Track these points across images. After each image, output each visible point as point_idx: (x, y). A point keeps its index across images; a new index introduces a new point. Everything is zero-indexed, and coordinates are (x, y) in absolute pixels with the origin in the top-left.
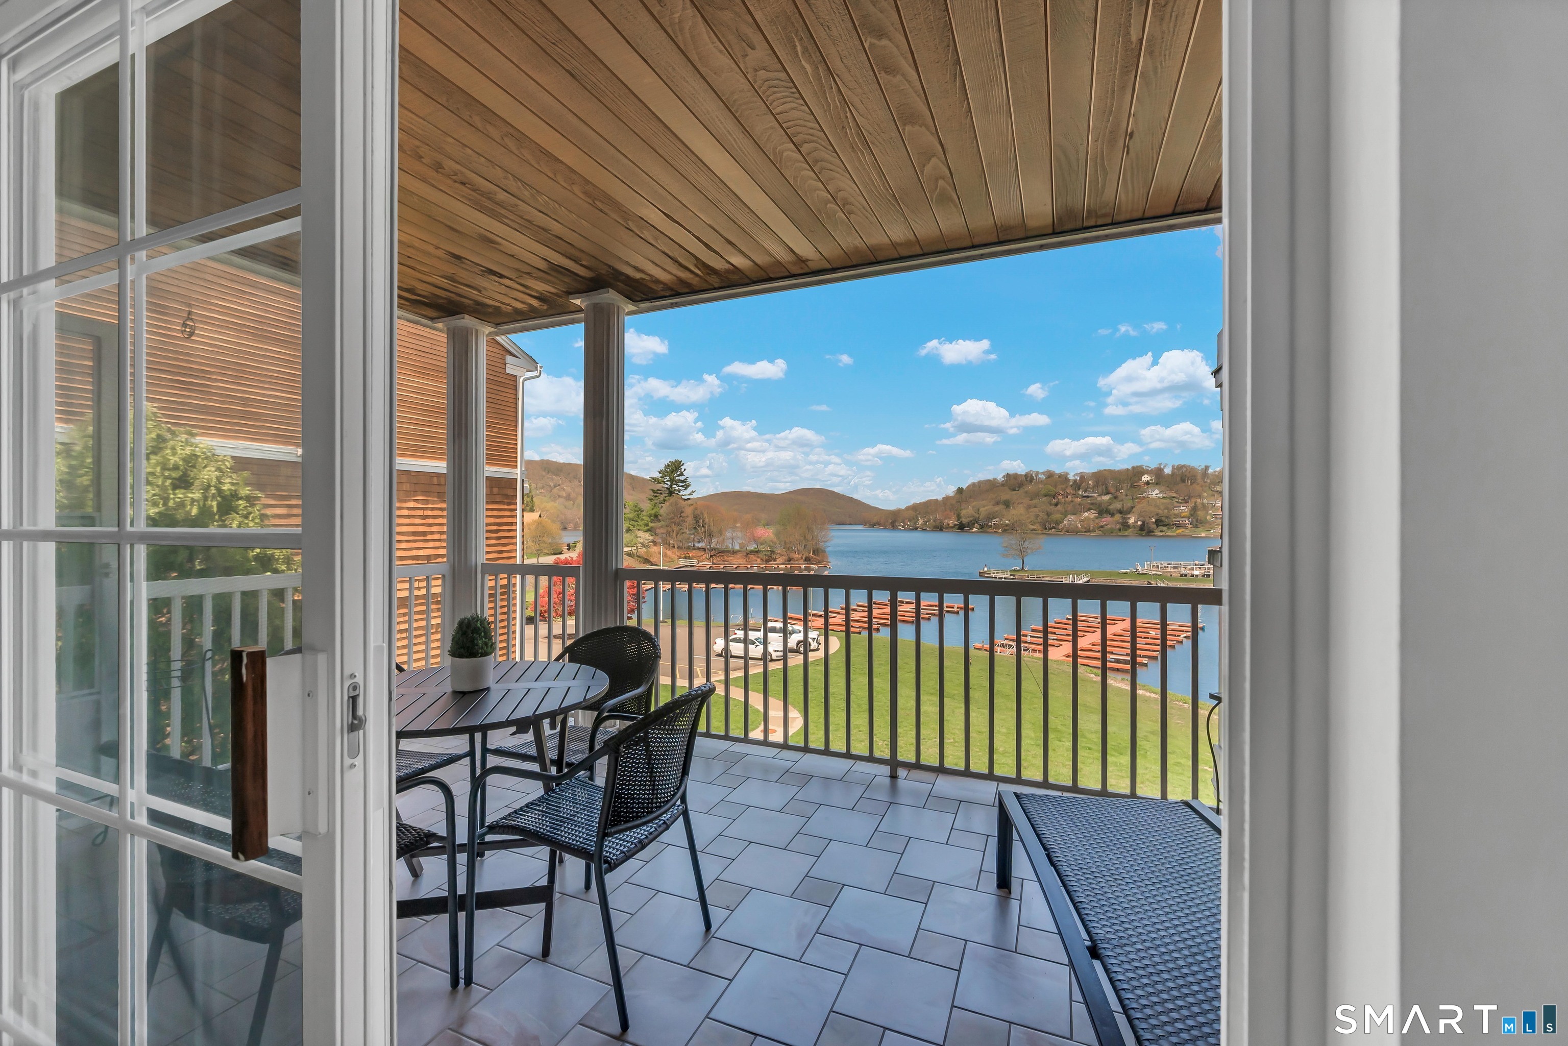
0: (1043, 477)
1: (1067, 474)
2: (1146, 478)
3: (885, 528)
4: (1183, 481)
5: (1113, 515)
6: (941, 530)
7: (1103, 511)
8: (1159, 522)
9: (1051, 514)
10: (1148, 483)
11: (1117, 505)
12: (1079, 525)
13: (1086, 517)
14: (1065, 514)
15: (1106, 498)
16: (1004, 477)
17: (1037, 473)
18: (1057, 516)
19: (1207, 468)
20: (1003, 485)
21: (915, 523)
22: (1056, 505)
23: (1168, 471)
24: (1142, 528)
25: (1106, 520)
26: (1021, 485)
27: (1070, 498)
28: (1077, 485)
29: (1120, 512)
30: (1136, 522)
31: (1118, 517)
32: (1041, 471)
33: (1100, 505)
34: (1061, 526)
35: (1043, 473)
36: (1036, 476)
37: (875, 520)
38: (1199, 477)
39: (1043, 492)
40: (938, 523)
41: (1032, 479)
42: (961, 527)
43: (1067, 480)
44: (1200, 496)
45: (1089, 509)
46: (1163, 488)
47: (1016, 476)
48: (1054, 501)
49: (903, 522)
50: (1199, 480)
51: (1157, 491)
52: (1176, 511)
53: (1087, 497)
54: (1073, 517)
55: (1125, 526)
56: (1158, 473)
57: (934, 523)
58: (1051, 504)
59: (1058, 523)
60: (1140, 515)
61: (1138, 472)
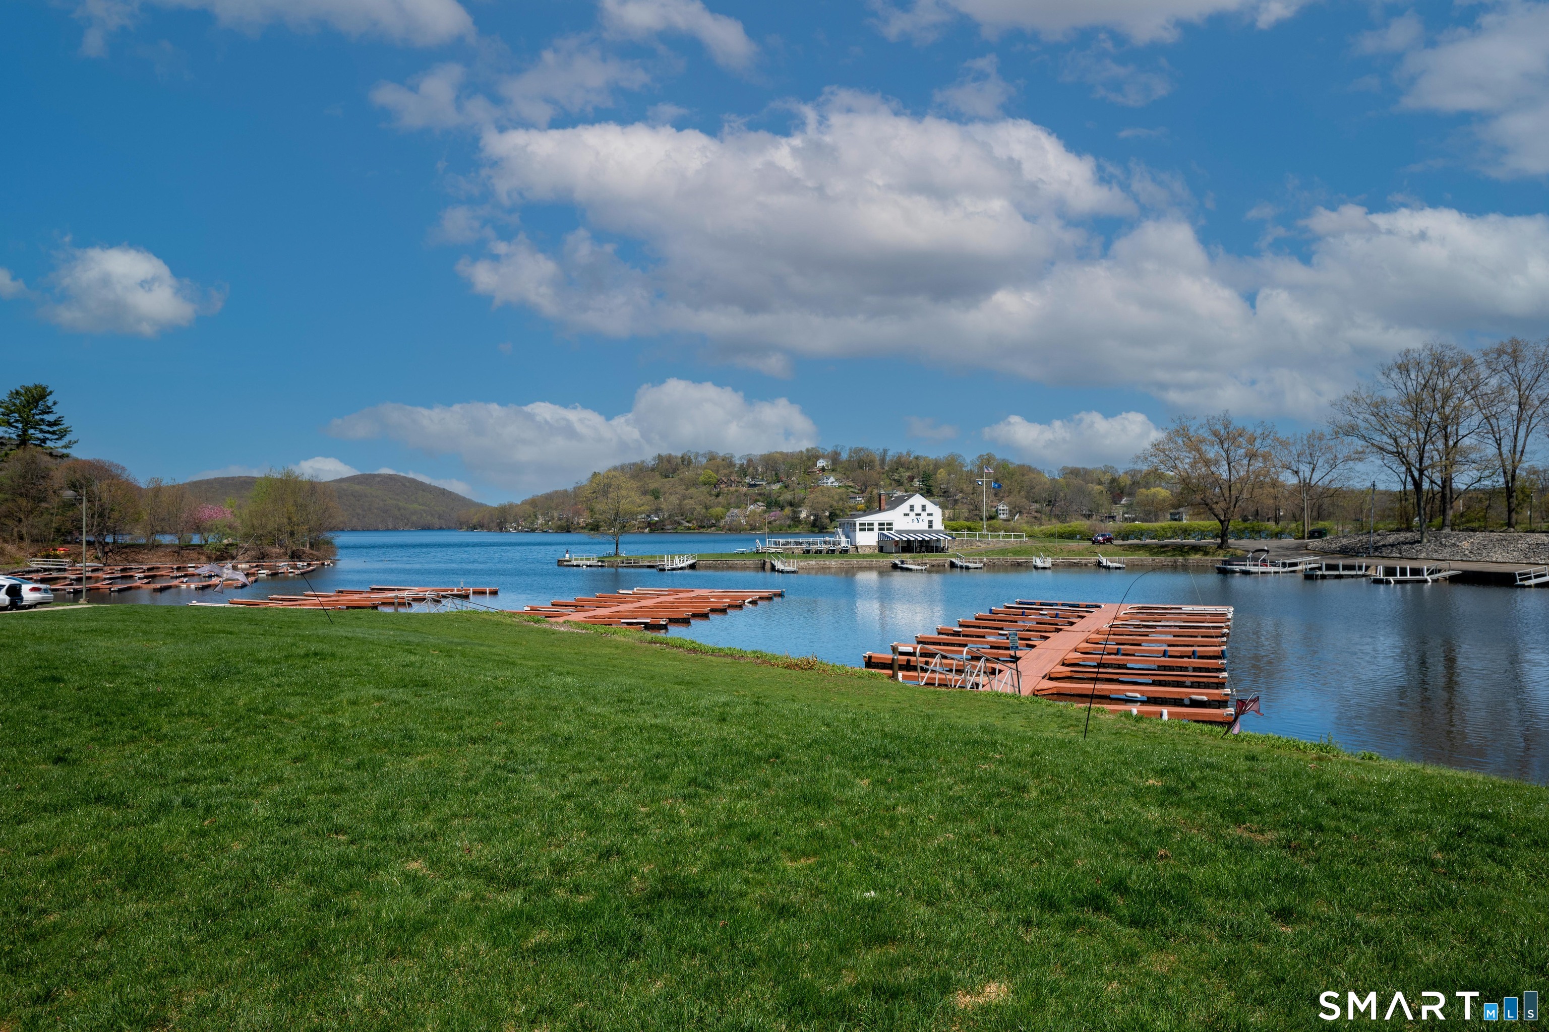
0: (704, 461)
1: (732, 456)
2: (821, 463)
3: (489, 530)
4: (861, 467)
5: (782, 508)
6: (568, 532)
7: (772, 503)
8: (833, 517)
9: (711, 507)
10: (823, 469)
11: (788, 496)
12: (743, 521)
13: (753, 512)
14: (728, 507)
15: (776, 487)
16: (654, 459)
17: (697, 455)
18: (718, 510)
19: (885, 451)
20: (653, 470)
21: (532, 523)
22: (717, 496)
23: (844, 456)
24: (814, 524)
25: (775, 513)
26: (675, 470)
27: (733, 489)
28: (743, 471)
29: (791, 504)
30: (808, 517)
31: (788, 510)
32: (701, 452)
33: (770, 495)
34: (722, 523)
35: (704, 455)
36: (696, 459)
37: (475, 521)
38: (877, 463)
39: (701, 478)
40: (563, 523)
41: (690, 462)
42: (595, 528)
43: (731, 464)
44: (877, 485)
45: (756, 501)
46: (839, 476)
47: (669, 459)
48: (715, 491)
49: (516, 521)
50: (878, 468)
51: (832, 479)
52: (852, 503)
53: (755, 486)
54: (736, 511)
55: (796, 520)
56: (835, 458)
57: (559, 523)
58: (711, 495)
59: (719, 518)
60: (812, 507)
61: (812, 457)
